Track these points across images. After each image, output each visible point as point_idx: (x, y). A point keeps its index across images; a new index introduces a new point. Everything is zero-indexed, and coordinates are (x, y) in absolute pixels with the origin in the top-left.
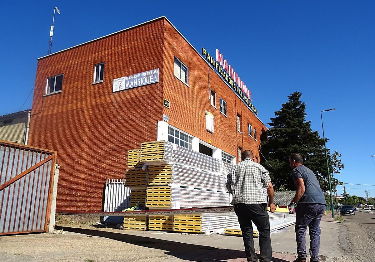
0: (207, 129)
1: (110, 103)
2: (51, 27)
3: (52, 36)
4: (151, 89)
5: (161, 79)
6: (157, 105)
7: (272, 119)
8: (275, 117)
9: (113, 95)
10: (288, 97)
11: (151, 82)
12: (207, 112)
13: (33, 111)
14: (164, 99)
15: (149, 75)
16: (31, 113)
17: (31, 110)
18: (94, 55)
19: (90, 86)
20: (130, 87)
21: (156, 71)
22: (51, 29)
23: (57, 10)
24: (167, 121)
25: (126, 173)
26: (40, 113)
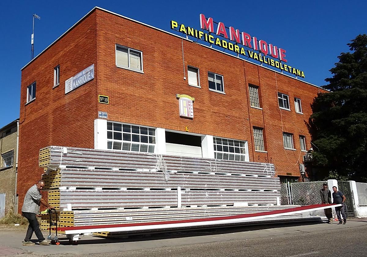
0: (180, 115)
1: (64, 106)
2: (32, 35)
3: (33, 44)
4: (90, 87)
5: (96, 76)
6: (94, 103)
7: (327, 80)
8: (332, 76)
9: (66, 97)
10: (348, 44)
11: (89, 79)
12: (178, 96)
13: (21, 121)
14: (99, 95)
15: (88, 72)
16: (19, 122)
17: (18, 119)
18: (53, 59)
19: (52, 91)
20: (76, 87)
21: (92, 67)
22: (32, 38)
23: (36, 17)
24: (105, 117)
25: (42, 178)
26: (24, 121)
